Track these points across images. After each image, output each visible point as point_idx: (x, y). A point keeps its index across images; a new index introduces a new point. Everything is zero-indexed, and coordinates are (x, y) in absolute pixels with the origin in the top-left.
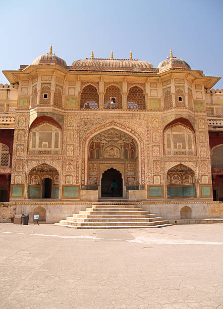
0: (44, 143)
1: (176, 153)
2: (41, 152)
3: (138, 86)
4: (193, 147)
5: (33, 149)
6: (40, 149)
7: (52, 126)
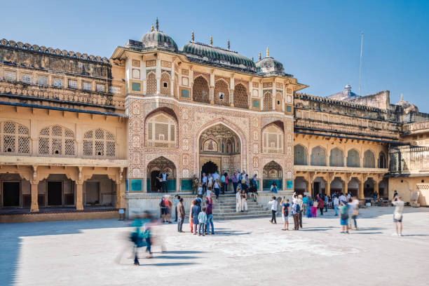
0: (160, 135)
1: (270, 151)
2: (158, 145)
3: (242, 83)
4: (282, 146)
5: (150, 141)
6: (157, 141)
7: (167, 117)
